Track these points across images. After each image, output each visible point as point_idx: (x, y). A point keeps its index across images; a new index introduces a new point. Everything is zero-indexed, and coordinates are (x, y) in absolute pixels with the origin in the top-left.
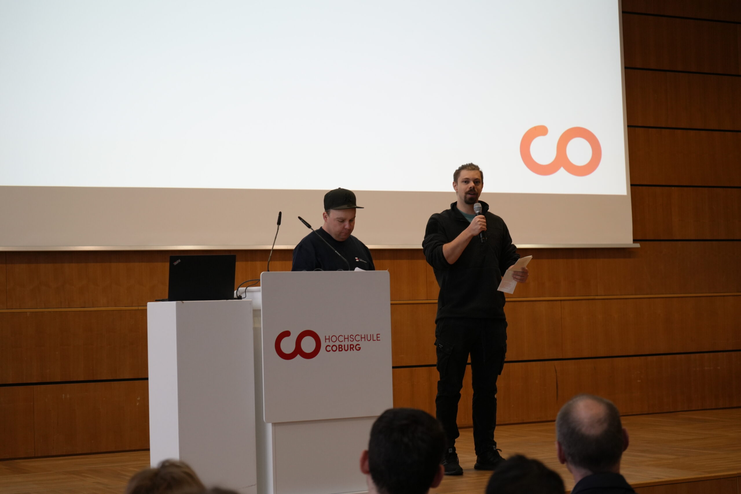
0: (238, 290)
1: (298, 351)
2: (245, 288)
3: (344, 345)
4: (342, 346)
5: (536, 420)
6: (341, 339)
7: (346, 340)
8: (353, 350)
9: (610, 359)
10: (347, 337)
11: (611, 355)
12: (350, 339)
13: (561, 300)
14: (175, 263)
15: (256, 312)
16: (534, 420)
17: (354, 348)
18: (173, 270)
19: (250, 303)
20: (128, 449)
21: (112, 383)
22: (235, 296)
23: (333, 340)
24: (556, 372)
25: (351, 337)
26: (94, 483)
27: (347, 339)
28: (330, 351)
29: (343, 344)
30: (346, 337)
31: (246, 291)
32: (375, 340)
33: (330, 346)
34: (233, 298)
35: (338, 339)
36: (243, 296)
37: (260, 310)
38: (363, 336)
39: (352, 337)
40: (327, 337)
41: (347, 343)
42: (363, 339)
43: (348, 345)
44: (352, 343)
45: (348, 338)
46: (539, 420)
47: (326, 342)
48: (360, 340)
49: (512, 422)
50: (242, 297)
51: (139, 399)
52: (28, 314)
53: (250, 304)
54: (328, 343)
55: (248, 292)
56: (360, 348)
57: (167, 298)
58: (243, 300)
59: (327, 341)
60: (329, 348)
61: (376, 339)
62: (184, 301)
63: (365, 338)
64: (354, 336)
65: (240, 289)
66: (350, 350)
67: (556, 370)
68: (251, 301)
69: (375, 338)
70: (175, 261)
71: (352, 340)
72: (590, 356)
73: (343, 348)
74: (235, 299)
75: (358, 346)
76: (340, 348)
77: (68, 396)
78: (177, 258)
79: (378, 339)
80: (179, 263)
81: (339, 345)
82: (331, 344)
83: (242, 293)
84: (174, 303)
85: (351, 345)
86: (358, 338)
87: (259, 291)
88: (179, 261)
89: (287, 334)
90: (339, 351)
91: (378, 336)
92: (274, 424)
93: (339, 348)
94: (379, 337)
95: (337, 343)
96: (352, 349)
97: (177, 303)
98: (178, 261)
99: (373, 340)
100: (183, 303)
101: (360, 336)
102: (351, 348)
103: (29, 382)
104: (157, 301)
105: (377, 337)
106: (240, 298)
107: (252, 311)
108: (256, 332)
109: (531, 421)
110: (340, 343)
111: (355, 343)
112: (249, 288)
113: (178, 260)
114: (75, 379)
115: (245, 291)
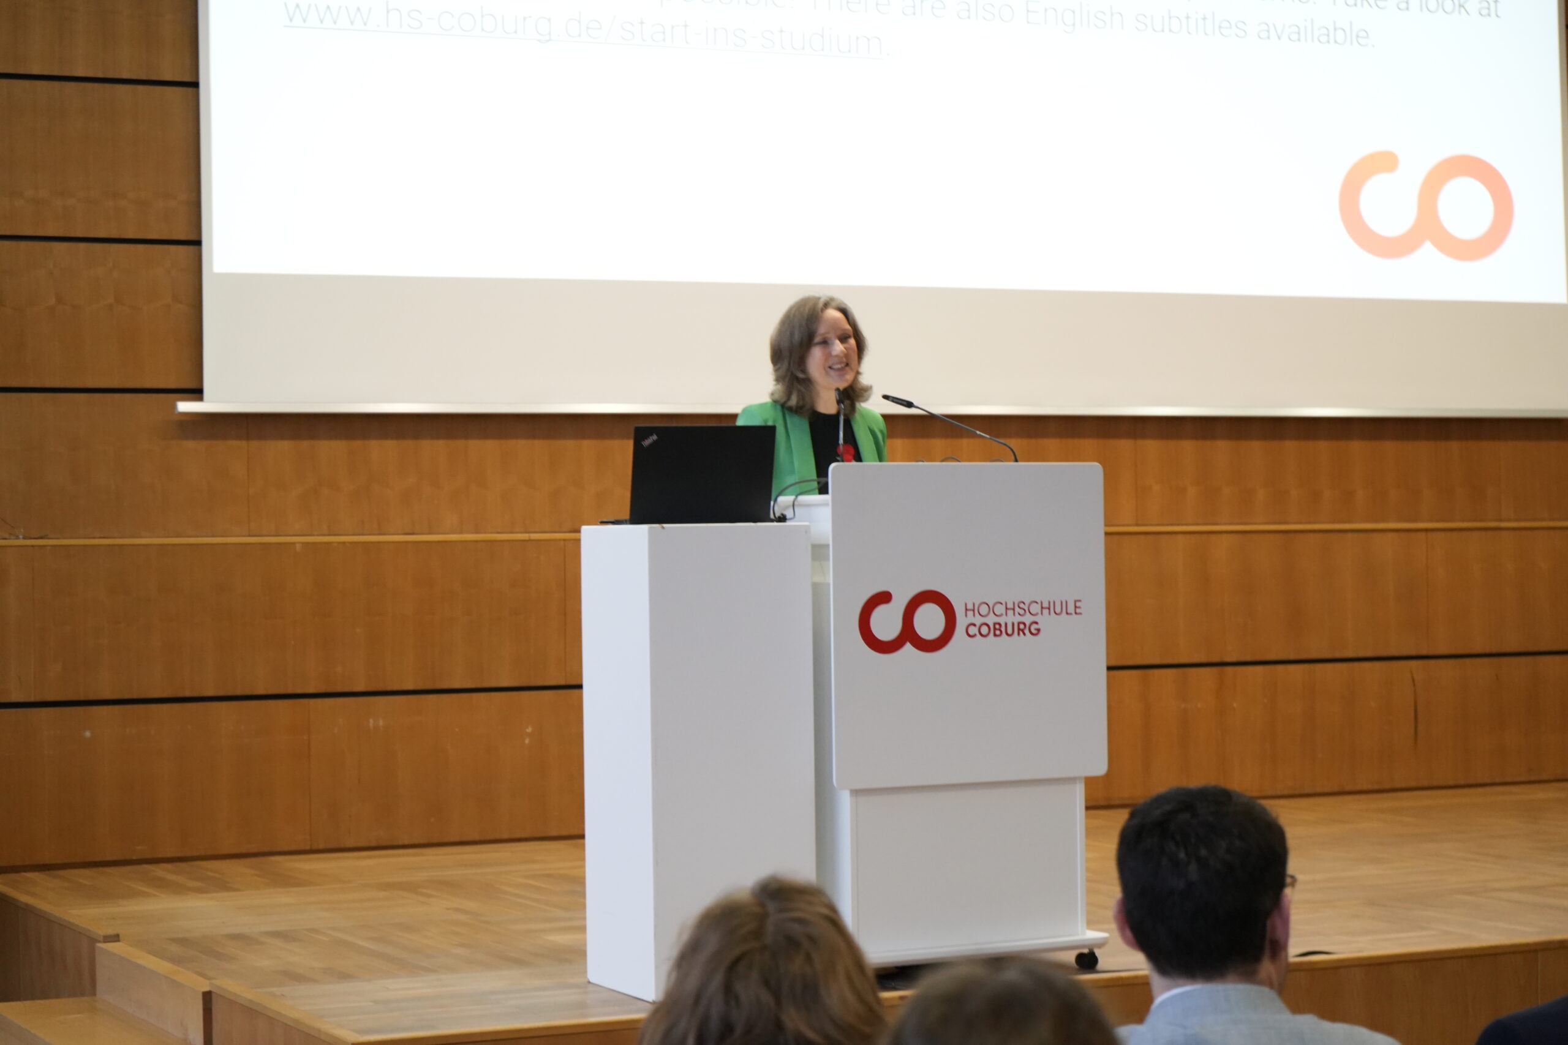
0: (776, 500)
1: (908, 635)
2: (792, 498)
3: (1006, 624)
4: (1000, 625)
5: (1370, 787)
6: (999, 609)
7: (1010, 612)
8: (1024, 634)
9: (1530, 659)
10: (1012, 607)
11: (1531, 649)
12: (1017, 609)
13: (1426, 530)
14: (647, 443)
15: (818, 551)
16: (1365, 788)
17: (1027, 631)
18: (640, 457)
19: (807, 530)
20: (505, 836)
21: (475, 695)
22: (772, 516)
23: (981, 613)
24: (1414, 685)
25: (1020, 607)
26: (448, 909)
27: (1012, 611)
28: (975, 635)
29: (1002, 620)
30: (1010, 606)
31: (796, 503)
32: (1071, 614)
33: (974, 625)
34: (767, 519)
35: (991, 609)
36: (789, 514)
37: (828, 546)
38: (1045, 605)
39: (1022, 605)
40: (970, 606)
41: (1011, 619)
42: (1046, 611)
43: (1013, 624)
44: (1021, 619)
45: (1014, 609)
46: (1376, 787)
47: (966, 615)
48: (1040, 613)
49: (1319, 790)
50: (788, 517)
51: (529, 730)
52: (298, 547)
53: (806, 532)
54: (971, 618)
55: (800, 505)
56: (1038, 630)
57: (627, 516)
58: (788, 523)
59: (970, 613)
60: (973, 630)
61: (1073, 612)
62: (665, 525)
63: (1048, 608)
64: (1027, 604)
65: (781, 499)
66: (1019, 634)
67: (1413, 680)
68: (808, 527)
69: (1071, 609)
70: (646, 437)
71: (1022, 612)
72: (1487, 650)
73: (1003, 629)
74: (772, 521)
75: (1034, 627)
76: (997, 630)
77: (381, 723)
78: (649, 431)
79: (1078, 611)
80: (655, 442)
81: (995, 624)
82: (978, 620)
83: (787, 507)
84: (644, 528)
85: (1019, 624)
86: (1035, 608)
87: (826, 504)
88: (655, 437)
89: (884, 598)
90: (995, 635)
91: (1078, 604)
92: (856, 793)
93: (995, 629)
94: (1079, 607)
95: (991, 620)
96: (1021, 633)
97: (650, 529)
98: (651, 438)
99: (1067, 613)
100: (663, 528)
101: (1039, 605)
102: (1019, 629)
103: (299, 691)
104: (603, 523)
105: (1076, 607)
106: (782, 519)
107: (810, 548)
108: (818, 592)
109: (1358, 788)
110: (997, 620)
111: (1028, 619)
112: (802, 498)
113: (652, 435)
114: (396, 688)
115: (791, 503)
